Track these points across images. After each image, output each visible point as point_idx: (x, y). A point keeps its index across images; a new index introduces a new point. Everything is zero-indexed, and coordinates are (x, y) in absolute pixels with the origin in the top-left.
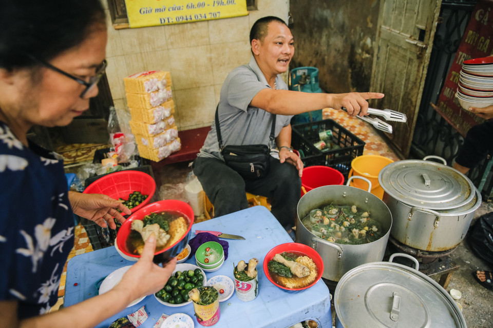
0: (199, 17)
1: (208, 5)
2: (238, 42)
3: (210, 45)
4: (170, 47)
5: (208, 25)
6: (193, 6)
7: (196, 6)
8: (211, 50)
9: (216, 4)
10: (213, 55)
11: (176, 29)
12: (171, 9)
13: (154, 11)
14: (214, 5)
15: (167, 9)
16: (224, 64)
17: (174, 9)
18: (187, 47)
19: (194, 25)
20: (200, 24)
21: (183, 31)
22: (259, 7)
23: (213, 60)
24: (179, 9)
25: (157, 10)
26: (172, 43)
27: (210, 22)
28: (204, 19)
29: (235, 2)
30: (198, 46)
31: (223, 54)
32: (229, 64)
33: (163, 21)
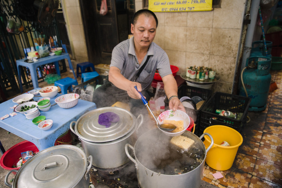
0: (182, 10)
1: (189, 3)
2: (204, 27)
3: (187, 27)
4: (166, 24)
5: (187, 15)
6: (180, 3)
7: (181, 3)
8: (187, 30)
9: (193, 2)
10: (188, 33)
11: (170, 15)
12: (169, 4)
13: (160, 4)
14: (192, 3)
15: (166, 4)
16: (193, 40)
17: (170, 4)
18: (175, 26)
19: (180, 14)
20: (183, 14)
21: (173, 17)
22: (222, 6)
23: (187, 36)
24: (172, 4)
25: (162, 4)
26: (167, 23)
27: (189, 13)
28: (184, 10)
29: (205, 2)
30: (180, 26)
31: (194, 34)
32: (196, 41)
33: (163, 10)
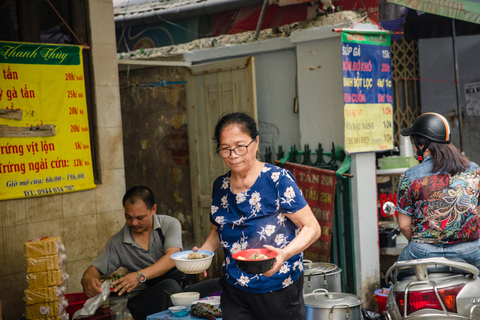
0: (57, 191)
1: (64, 179)
2: (87, 215)
3: (63, 218)
4: (29, 221)
5: (62, 198)
6: (51, 180)
7: (53, 180)
8: (64, 224)
10: (66, 229)
11: (35, 203)
12: (33, 183)
13: (19, 184)
14: (68, 179)
15: (30, 183)
16: (75, 238)
17: (35, 182)
18: (44, 221)
19: (51, 199)
20: (55, 198)
21: (41, 205)
22: (103, 182)
23: (66, 235)
24: (40, 182)
25: (22, 183)
26: (31, 217)
27: (64, 195)
28: (61, 192)
29: (84, 177)
30: (53, 220)
31: (74, 228)
32: (79, 239)
33: (27, 194)
